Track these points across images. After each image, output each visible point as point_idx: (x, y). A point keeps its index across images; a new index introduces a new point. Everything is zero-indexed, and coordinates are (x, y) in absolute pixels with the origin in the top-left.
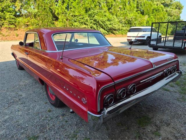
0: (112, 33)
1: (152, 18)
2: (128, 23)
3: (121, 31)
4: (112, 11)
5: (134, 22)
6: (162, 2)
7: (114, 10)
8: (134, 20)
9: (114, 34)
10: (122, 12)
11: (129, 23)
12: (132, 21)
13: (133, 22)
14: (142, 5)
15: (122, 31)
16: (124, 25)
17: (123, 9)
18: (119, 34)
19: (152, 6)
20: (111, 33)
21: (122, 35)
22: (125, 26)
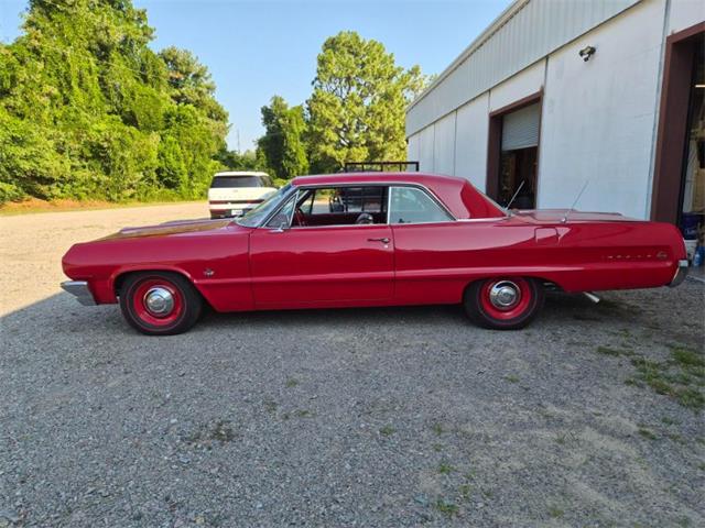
0: (32, 192)
1: (170, 142)
2: (90, 155)
3: (68, 186)
4: (19, 104)
5: (121, 154)
6: (173, 94)
7: (27, 101)
8: (116, 144)
9: (42, 197)
10: (59, 114)
11: (96, 156)
12: (108, 148)
13: (115, 154)
14: (124, 95)
15: (75, 184)
16: (77, 163)
17: (60, 100)
18: (62, 198)
19: (158, 102)
20: (29, 193)
21: (77, 203)
22: (84, 167)
